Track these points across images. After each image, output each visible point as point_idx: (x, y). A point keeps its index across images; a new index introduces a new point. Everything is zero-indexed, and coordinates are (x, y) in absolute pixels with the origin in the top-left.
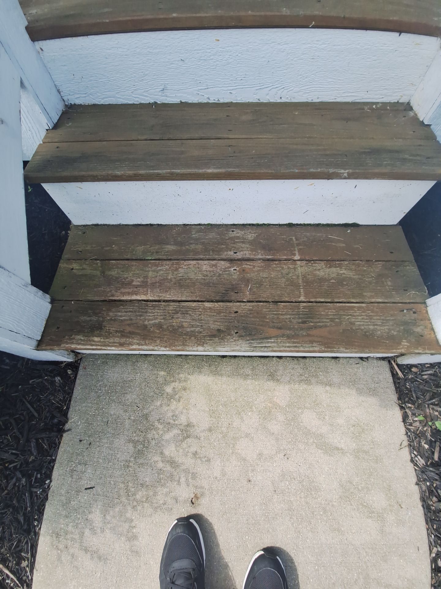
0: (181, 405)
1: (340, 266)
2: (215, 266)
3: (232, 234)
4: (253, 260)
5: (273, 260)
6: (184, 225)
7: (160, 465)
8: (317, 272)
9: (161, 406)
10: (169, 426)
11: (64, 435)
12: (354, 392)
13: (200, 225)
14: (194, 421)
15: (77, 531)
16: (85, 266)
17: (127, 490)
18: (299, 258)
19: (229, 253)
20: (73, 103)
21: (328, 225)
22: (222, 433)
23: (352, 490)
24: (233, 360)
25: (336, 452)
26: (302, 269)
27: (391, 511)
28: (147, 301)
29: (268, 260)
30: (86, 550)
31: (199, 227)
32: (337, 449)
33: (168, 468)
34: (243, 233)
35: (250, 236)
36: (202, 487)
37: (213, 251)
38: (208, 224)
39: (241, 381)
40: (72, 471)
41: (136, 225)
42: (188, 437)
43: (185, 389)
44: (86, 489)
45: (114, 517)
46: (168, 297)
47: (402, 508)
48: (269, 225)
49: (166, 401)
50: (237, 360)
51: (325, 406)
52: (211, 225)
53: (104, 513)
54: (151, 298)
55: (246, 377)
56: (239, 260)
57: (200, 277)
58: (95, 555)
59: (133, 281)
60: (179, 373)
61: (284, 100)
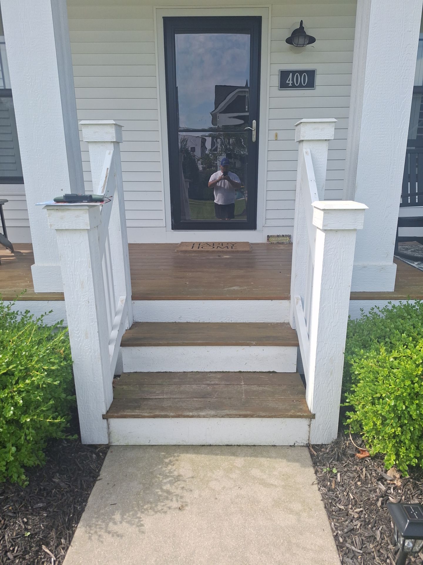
0: (174, 467)
1: (264, 387)
2: (200, 386)
3: (209, 375)
4: (220, 384)
5: (230, 384)
6: (184, 372)
7: (160, 493)
8: (253, 389)
9: (162, 468)
10: (167, 477)
11: (97, 482)
12: (285, 460)
13: (192, 372)
14: (183, 474)
15: (104, 524)
16: (130, 387)
17: (138, 504)
18: (243, 384)
19: (207, 382)
20: (137, 321)
21: (260, 372)
22: (200, 478)
23: (280, 502)
24: (208, 447)
25: (271, 486)
26: (244, 387)
27: (305, 512)
28: (164, 398)
29: (228, 384)
30: (109, 532)
31: (192, 373)
32: (273, 485)
33: (165, 494)
34: (215, 375)
35: (219, 376)
36: (187, 502)
37: (199, 381)
38: (197, 372)
39: (214, 457)
40: (102, 497)
41: (158, 372)
42: (179, 481)
43: (177, 460)
44: (111, 505)
45: (129, 516)
46: (175, 397)
47: (312, 510)
48: (229, 372)
49: (165, 465)
50: (211, 447)
51: (266, 467)
52: (199, 372)
53: (122, 515)
54: (165, 397)
55: (217, 454)
56: (212, 384)
57: (192, 390)
58: (115, 535)
59: (156, 392)
60: (174, 454)
61: (233, 322)
